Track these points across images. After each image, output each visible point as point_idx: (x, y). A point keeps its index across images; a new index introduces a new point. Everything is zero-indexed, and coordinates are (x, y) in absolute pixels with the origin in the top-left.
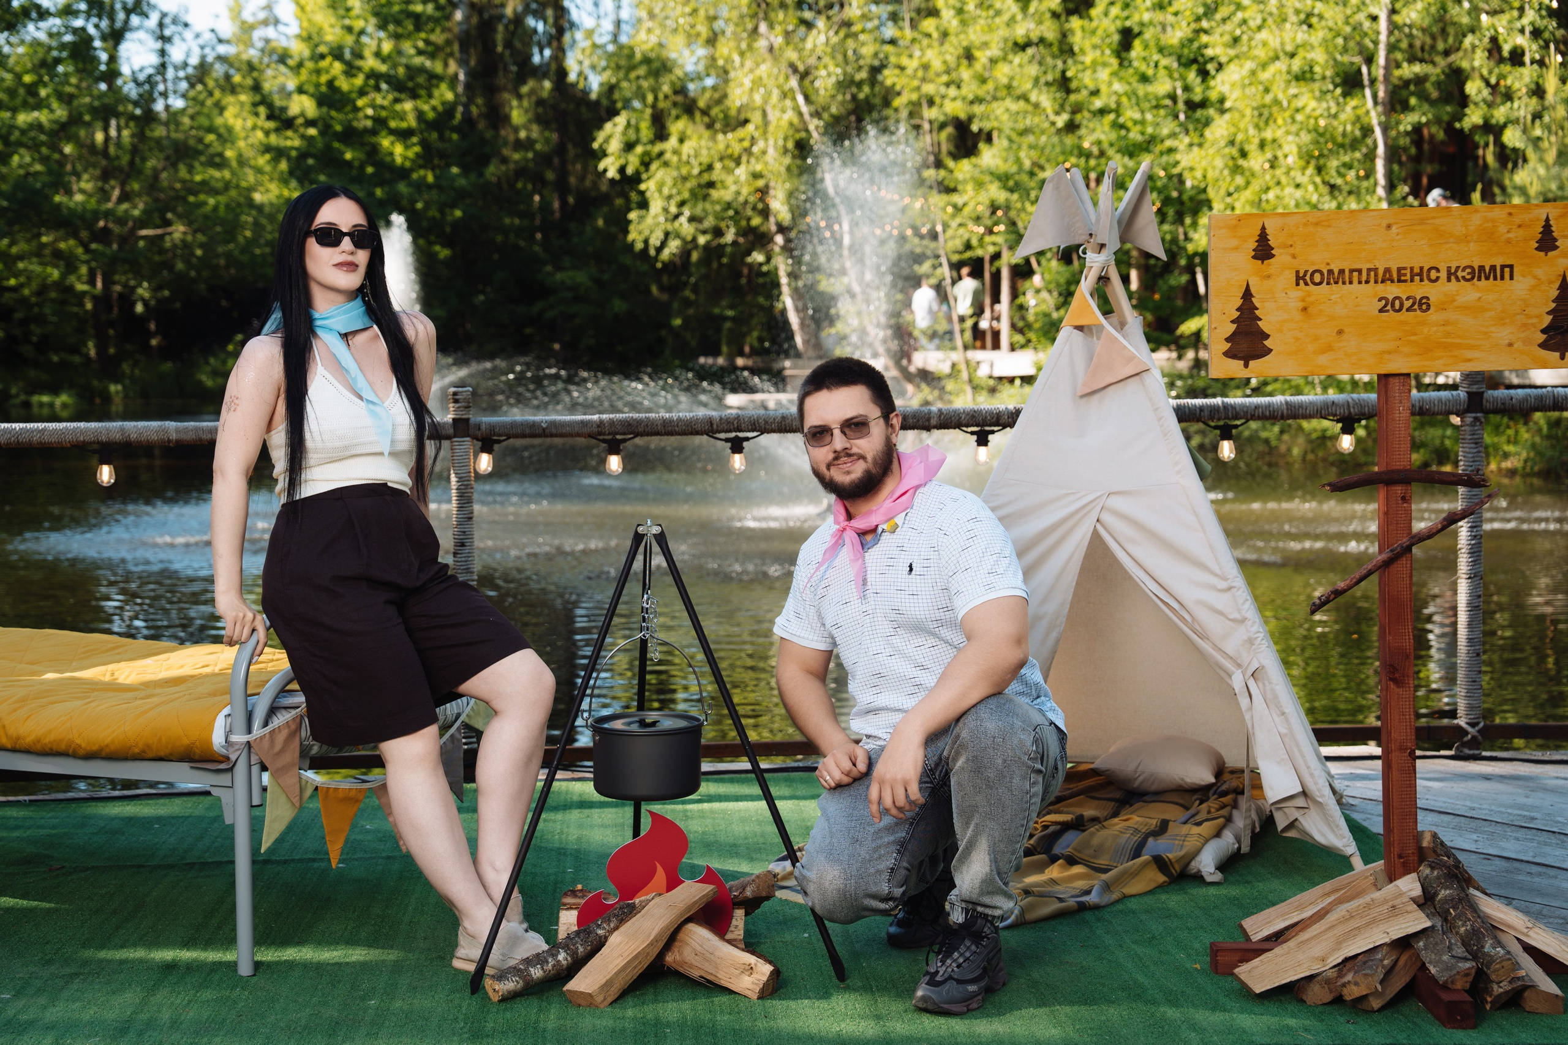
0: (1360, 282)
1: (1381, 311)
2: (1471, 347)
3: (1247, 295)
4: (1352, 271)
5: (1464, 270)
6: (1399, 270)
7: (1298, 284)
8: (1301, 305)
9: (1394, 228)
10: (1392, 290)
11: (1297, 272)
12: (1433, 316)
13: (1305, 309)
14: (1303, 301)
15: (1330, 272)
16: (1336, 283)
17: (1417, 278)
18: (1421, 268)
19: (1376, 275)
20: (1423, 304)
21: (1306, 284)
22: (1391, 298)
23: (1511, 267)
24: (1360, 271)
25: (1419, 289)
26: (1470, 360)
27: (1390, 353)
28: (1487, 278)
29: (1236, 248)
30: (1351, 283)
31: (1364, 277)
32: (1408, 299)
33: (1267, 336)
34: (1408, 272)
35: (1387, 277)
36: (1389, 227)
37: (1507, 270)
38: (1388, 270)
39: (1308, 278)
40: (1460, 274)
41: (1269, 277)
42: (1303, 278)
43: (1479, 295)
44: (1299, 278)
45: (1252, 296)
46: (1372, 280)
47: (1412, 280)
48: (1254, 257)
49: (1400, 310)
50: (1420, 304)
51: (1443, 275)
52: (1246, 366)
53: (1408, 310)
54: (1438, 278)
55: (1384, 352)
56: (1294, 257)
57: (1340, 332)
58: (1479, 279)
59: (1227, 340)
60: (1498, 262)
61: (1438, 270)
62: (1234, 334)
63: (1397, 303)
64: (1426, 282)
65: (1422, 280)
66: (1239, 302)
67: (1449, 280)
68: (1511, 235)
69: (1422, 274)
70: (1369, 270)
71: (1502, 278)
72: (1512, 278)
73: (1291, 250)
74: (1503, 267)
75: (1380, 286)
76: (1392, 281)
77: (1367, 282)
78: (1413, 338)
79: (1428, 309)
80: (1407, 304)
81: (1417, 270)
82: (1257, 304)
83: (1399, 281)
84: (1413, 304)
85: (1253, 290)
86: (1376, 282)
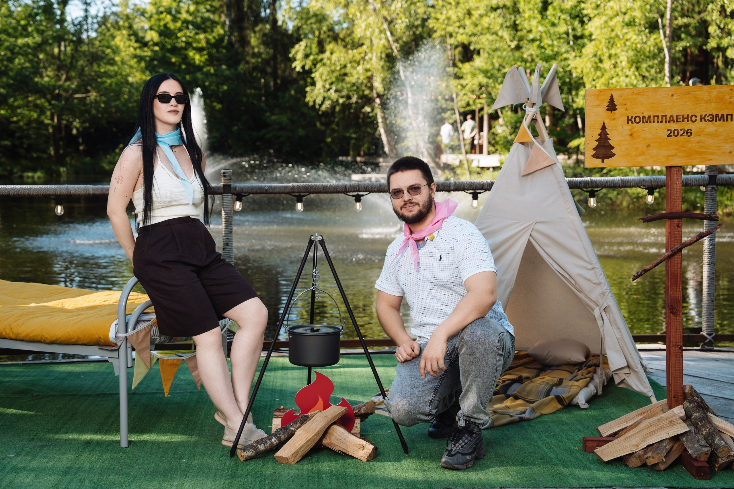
0: (658, 122)
1: (668, 136)
2: (712, 153)
3: (604, 128)
4: (654, 117)
5: (708, 116)
6: (677, 116)
7: (628, 123)
8: (629, 133)
9: (675, 96)
10: (673, 126)
11: (628, 117)
12: (693, 138)
13: (631, 135)
14: (631, 131)
15: (644, 117)
16: (647, 122)
17: (686, 120)
18: (688, 115)
19: (666, 119)
20: (689, 133)
21: (632, 123)
22: (673, 129)
23: (731, 115)
24: (658, 117)
25: (686, 126)
26: (711, 160)
27: (672, 156)
28: (720, 120)
29: (598, 106)
30: (654, 122)
31: (660, 120)
32: (681, 130)
33: (613, 148)
34: (681, 117)
35: (671, 120)
36: (672, 95)
37: (729, 116)
38: (672, 116)
39: (633, 120)
40: (707, 118)
41: (614, 119)
42: (631, 120)
43: (716, 128)
44: (629, 120)
45: (606, 128)
46: (664, 121)
47: (683, 121)
48: (607, 110)
49: (677, 135)
50: (687, 133)
51: (698, 119)
52: (603, 162)
53: (681, 135)
54: (696, 120)
55: (669, 156)
56: (626, 110)
57: (648, 146)
58: (716, 121)
59: (594, 149)
60: (725, 113)
61: (696, 116)
62: (597, 146)
63: (676, 132)
64: (690, 122)
65: (688, 121)
66: (600, 131)
67: (701, 121)
68: (731, 100)
69: (688, 118)
70: (663, 116)
71: (727, 120)
72: (732, 120)
73: (625, 107)
74: (727, 115)
75: (668, 124)
76: (674, 122)
77: (662, 122)
78: (683, 149)
79: (691, 135)
80: (681, 133)
81: (685, 116)
82: (608, 132)
83: (677, 121)
84: (684, 133)
85: (606, 125)
86: (666, 122)
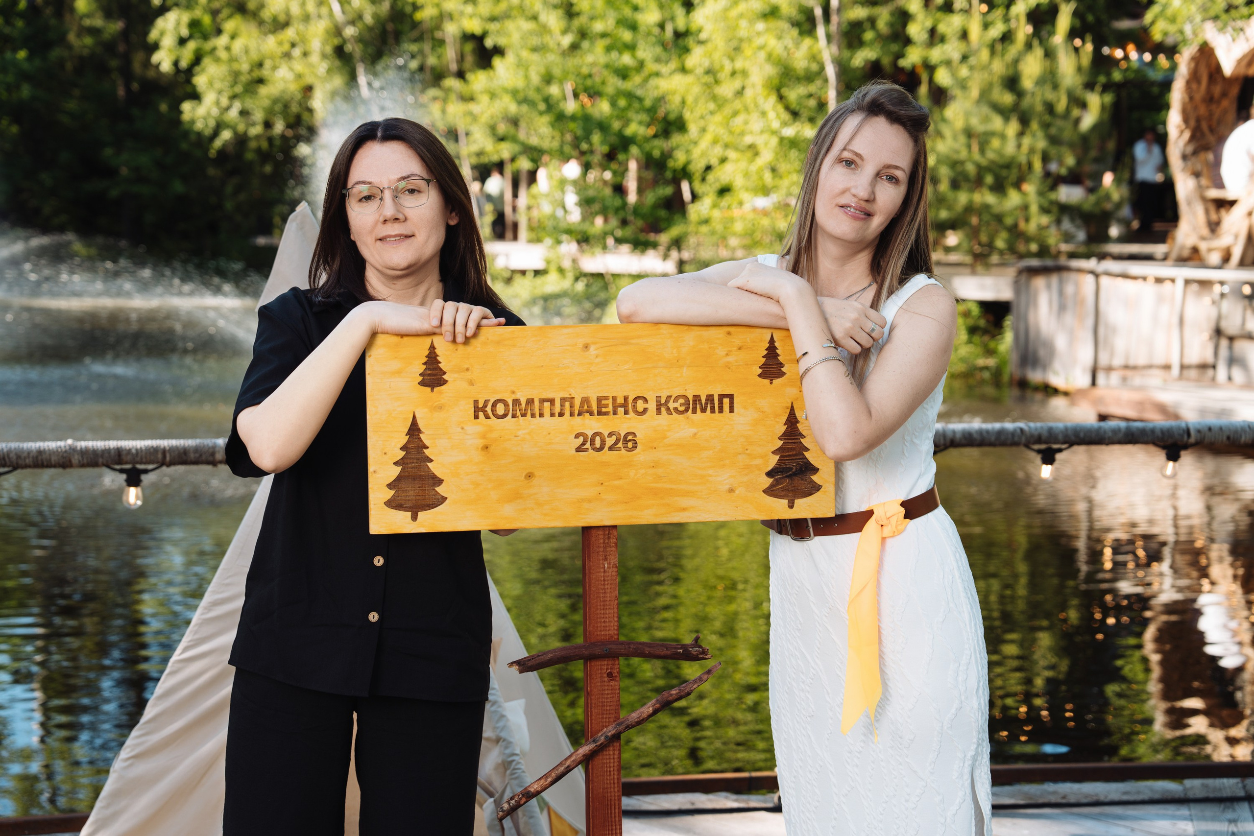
0: (552, 415)
1: (578, 450)
2: (686, 494)
3: (414, 430)
4: (543, 401)
5: (676, 399)
6: (599, 400)
7: (476, 417)
8: (481, 443)
9: (592, 348)
10: (591, 425)
11: (476, 402)
12: (640, 455)
13: (486, 447)
14: (484, 437)
15: (516, 402)
16: (524, 415)
17: (621, 410)
18: (626, 398)
19: (571, 406)
20: (629, 441)
21: (487, 417)
22: (590, 434)
23: (731, 397)
24: (552, 401)
25: (623, 424)
26: (684, 509)
27: (590, 501)
28: (703, 410)
29: (398, 372)
30: (541, 415)
31: (557, 409)
32: (611, 435)
33: (440, 482)
34: (610, 402)
35: (585, 409)
36: (586, 347)
37: (726, 401)
38: (585, 400)
39: (489, 409)
40: (672, 405)
41: (440, 408)
42: (483, 409)
43: (694, 430)
44: (478, 410)
45: (419, 431)
46: (567, 413)
47: (615, 413)
48: (422, 383)
49: (601, 449)
50: (626, 441)
51: (652, 406)
52: (414, 518)
53: (610, 449)
54: (645, 410)
55: (583, 500)
56: (471, 383)
57: (529, 476)
58: (694, 411)
59: (390, 486)
60: (716, 392)
61: (646, 400)
62: (399, 478)
63: (598, 440)
64: (632, 414)
65: (626, 413)
66: (404, 439)
67: (659, 412)
68: (730, 359)
69: (625, 405)
70: (563, 400)
71: (721, 410)
72: (732, 410)
73: (468, 375)
74: (722, 397)
75: (577, 420)
76: (591, 414)
77: (561, 414)
78: (617, 483)
79: (635, 447)
80: (610, 441)
81: (620, 401)
82: (427, 442)
83: (600, 413)
84: (616, 443)
85: (421, 424)
86: (572, 415)
